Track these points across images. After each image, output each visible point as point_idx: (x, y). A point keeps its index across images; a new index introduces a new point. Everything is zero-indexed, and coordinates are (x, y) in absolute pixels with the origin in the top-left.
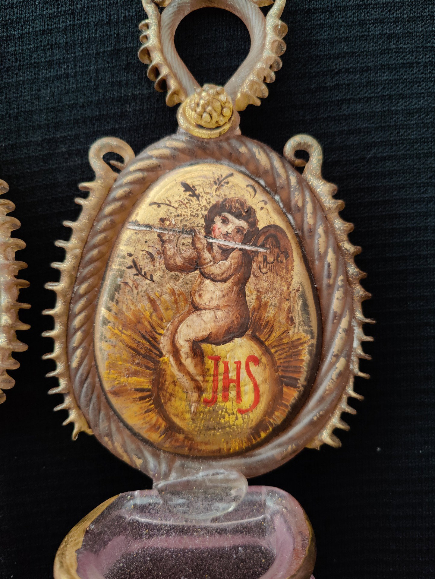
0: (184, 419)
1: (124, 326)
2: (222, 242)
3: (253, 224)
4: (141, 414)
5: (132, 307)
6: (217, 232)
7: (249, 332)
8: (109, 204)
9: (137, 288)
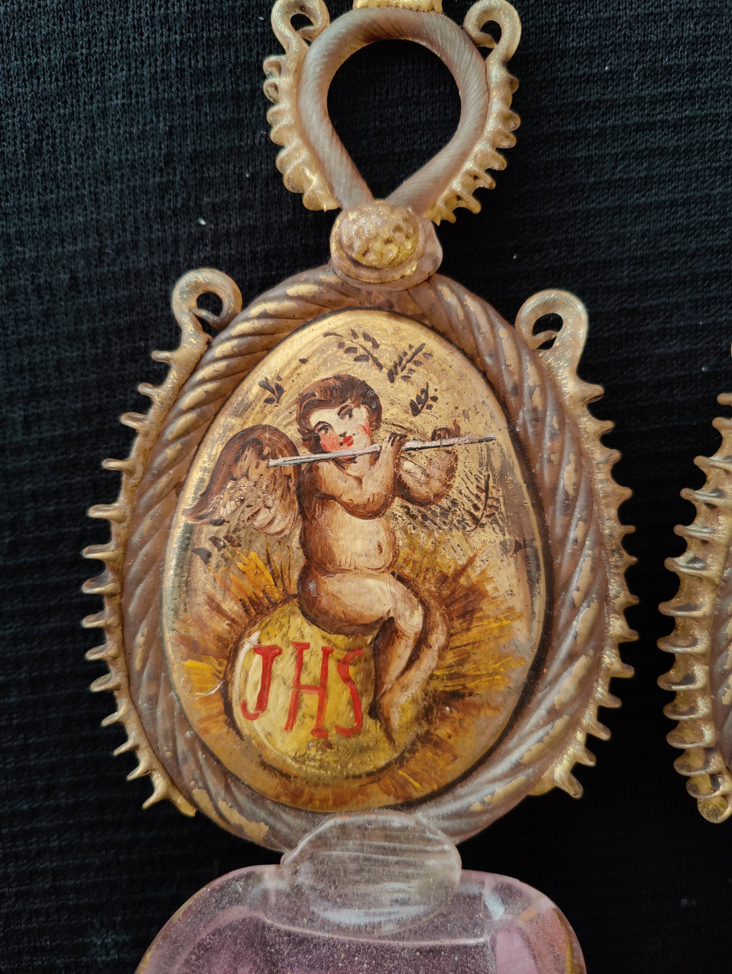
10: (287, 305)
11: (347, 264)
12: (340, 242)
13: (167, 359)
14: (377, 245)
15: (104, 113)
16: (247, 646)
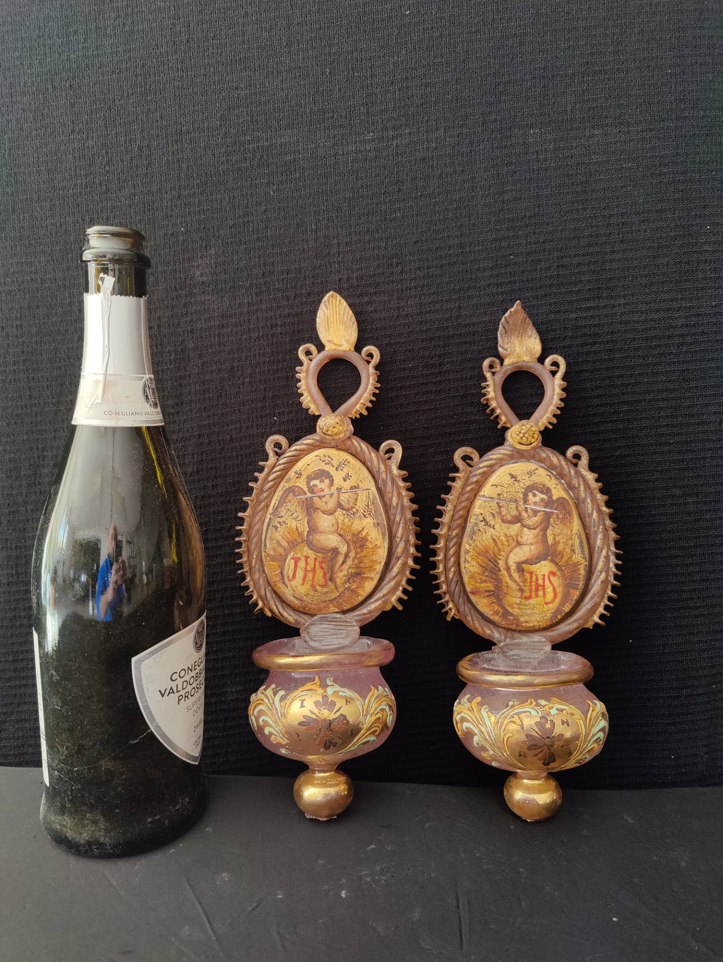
0: (514, 608)
1: (479, 554)
2: (533, 507)
3: (550, 497)
4: (488, 605)
5: (483, 543)
6: (530, 501)
7: (549, 558)
8: (469, 485)
9: (485, 533)
10: (303, 447)
11: (322, 434)
12: (319, 427)
13: (264, 464)
14: (331, 429)
15: (243, 384)
16: (289, 557)
